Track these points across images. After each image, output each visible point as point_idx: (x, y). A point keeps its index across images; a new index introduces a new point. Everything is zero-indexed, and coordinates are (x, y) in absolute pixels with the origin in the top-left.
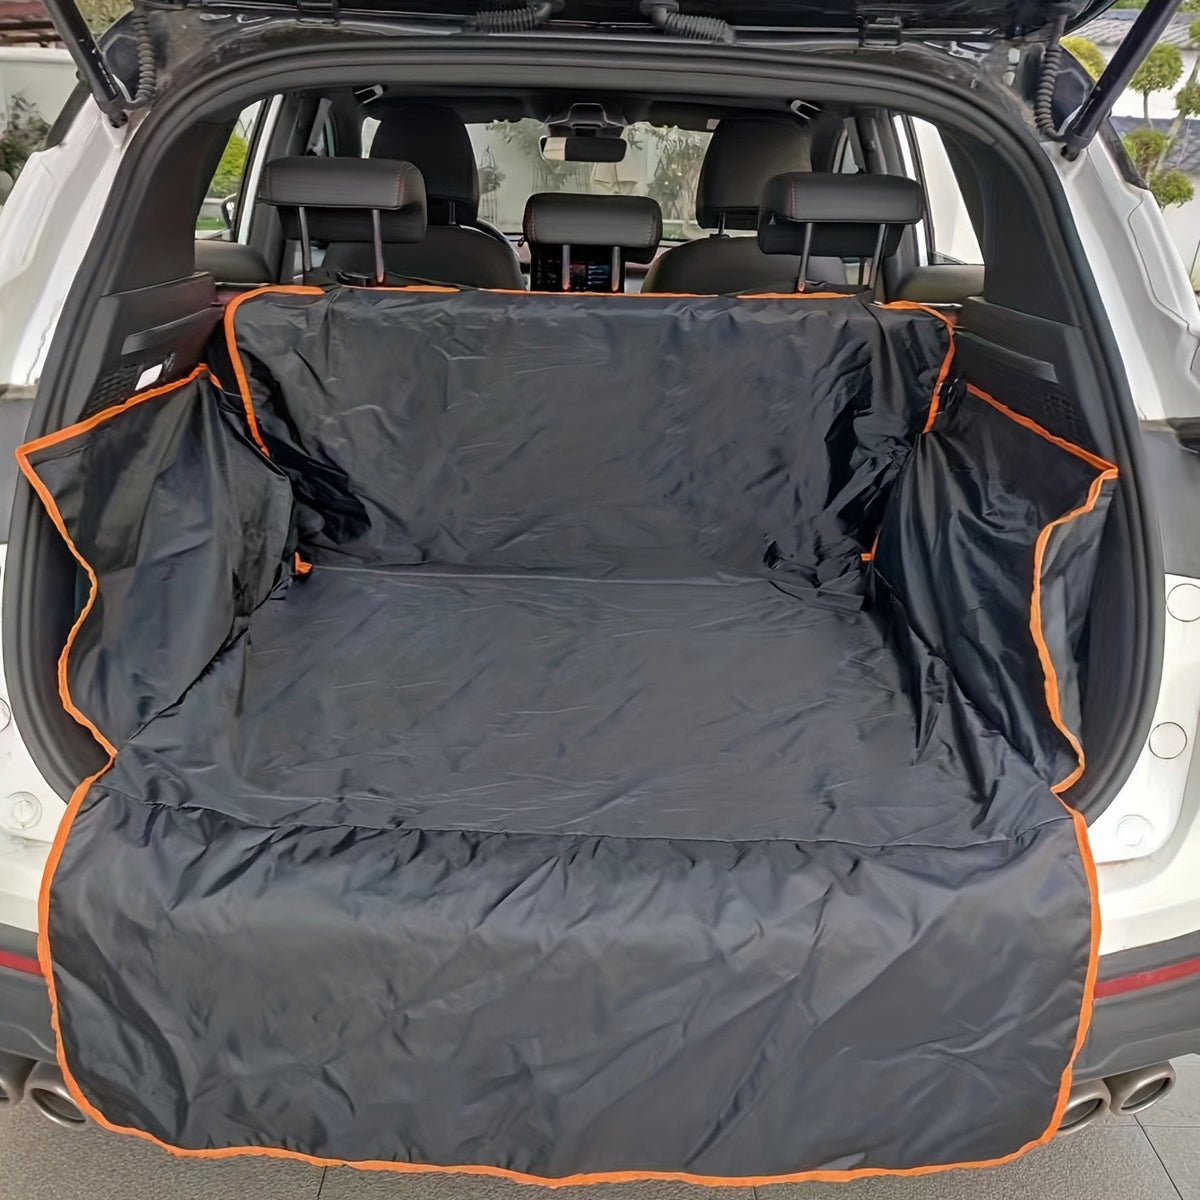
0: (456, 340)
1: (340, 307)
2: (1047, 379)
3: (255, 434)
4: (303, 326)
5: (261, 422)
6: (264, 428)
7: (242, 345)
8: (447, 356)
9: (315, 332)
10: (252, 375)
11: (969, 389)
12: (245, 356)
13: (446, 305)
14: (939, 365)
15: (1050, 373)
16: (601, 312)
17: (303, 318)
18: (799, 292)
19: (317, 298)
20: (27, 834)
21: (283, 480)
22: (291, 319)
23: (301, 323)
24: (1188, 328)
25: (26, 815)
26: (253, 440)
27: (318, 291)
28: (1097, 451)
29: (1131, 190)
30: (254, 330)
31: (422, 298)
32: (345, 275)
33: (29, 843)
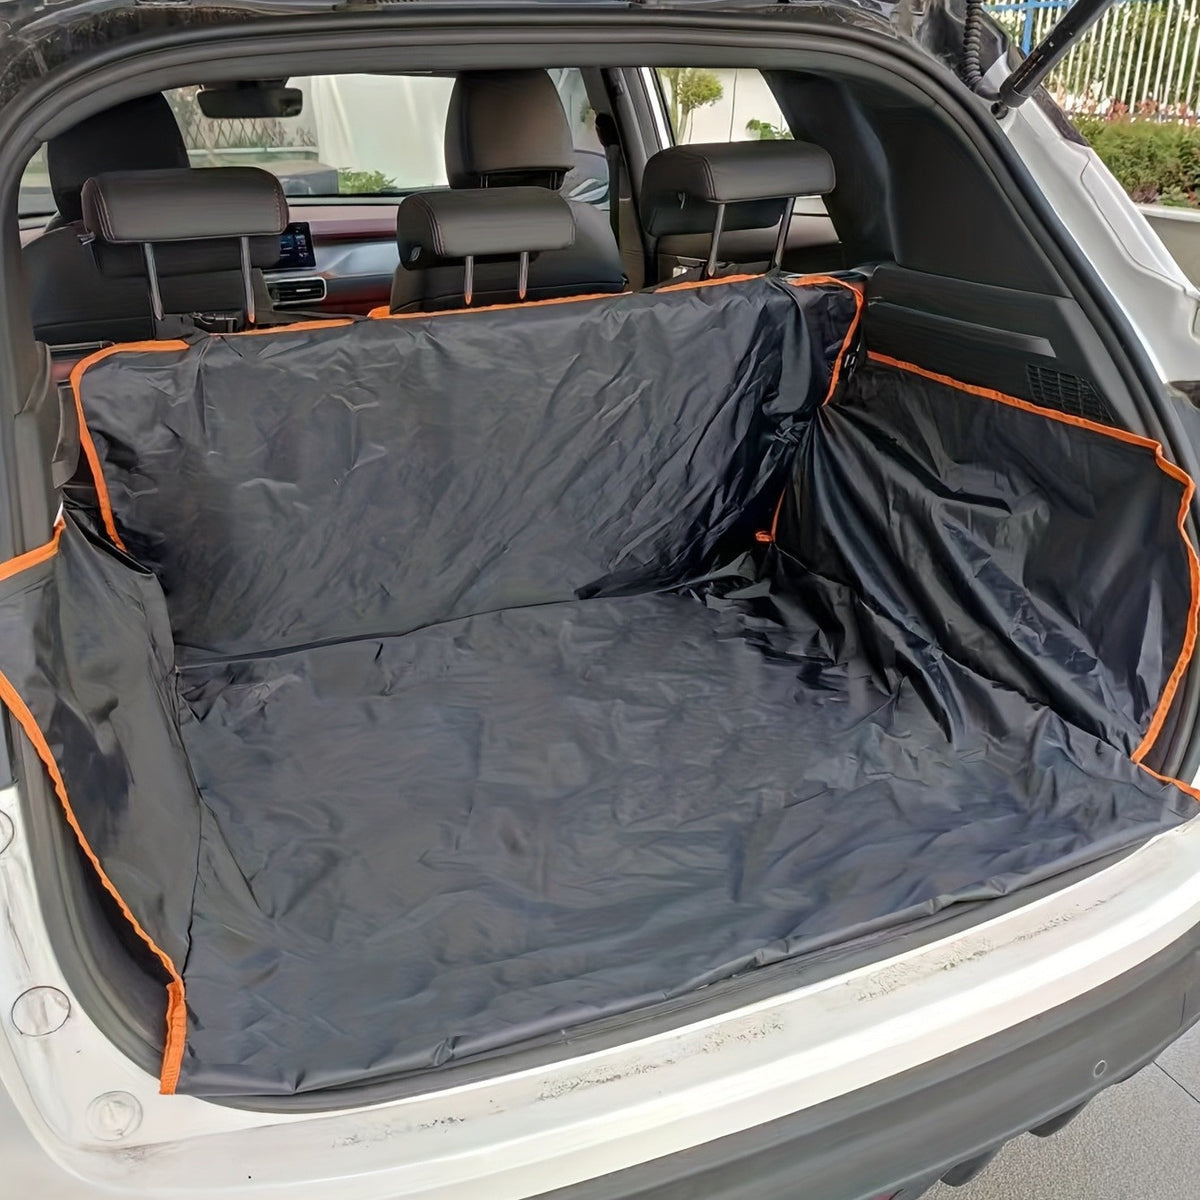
0: (359, 384)
1: (214, 361)
2: (1041, 353)
3: (111, 530)
4: (171, 391)
5: (119, 517)
6: (125, 522)
7: (96, 424)
8: (349, 405)
9: (187, 396)
10: (109, 460)
11: (870, 357)
12: (98, 436)
13: (344, 342)
14: (843, 337)
15: (1045, 347)
16: (518, 327)
17: (170, 381)
18: (709, 277)
19: (183, 354)
20: (130, 1142)
21: (150, 578)
22: (156, 384)
23: (167, 387)
24: (1185, 290)
25: (123, 1118)
26: (108, 537)
27: (180, 345)
28: (1121, 424)
29: (1075, 149)
30: (112, 404)
31: (313, 338)
32: (205, 320)
33: (138, 1153)
